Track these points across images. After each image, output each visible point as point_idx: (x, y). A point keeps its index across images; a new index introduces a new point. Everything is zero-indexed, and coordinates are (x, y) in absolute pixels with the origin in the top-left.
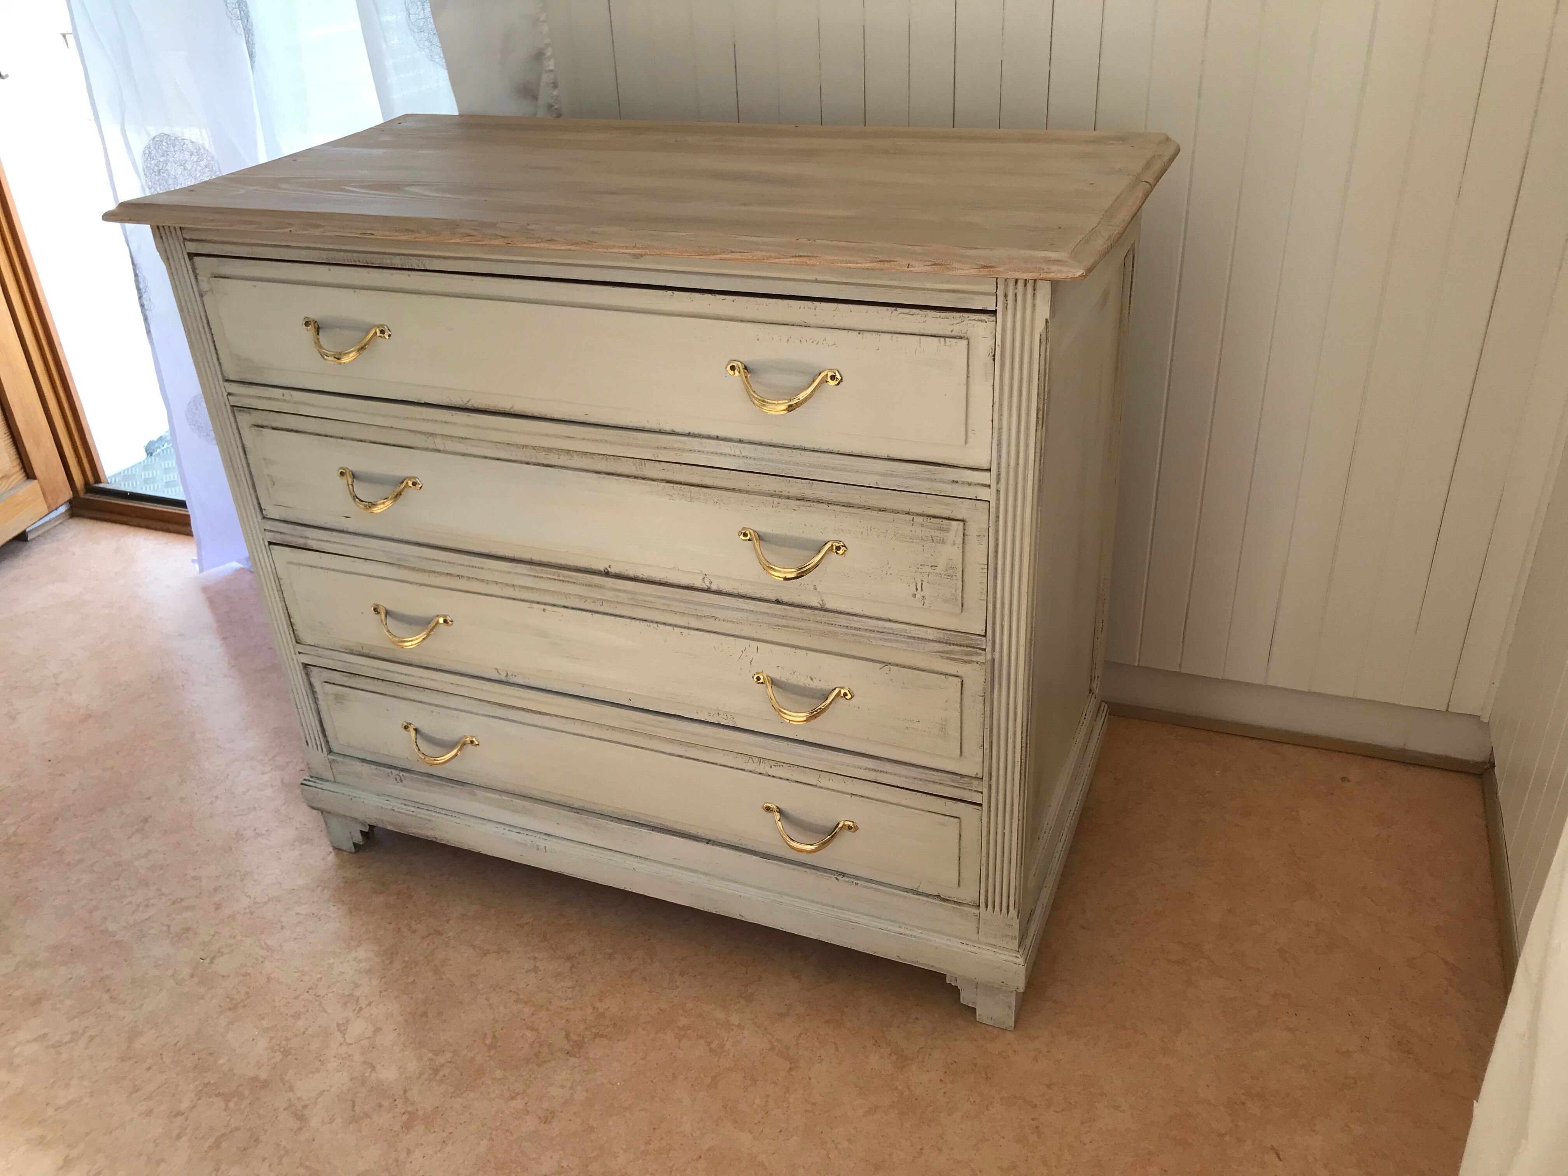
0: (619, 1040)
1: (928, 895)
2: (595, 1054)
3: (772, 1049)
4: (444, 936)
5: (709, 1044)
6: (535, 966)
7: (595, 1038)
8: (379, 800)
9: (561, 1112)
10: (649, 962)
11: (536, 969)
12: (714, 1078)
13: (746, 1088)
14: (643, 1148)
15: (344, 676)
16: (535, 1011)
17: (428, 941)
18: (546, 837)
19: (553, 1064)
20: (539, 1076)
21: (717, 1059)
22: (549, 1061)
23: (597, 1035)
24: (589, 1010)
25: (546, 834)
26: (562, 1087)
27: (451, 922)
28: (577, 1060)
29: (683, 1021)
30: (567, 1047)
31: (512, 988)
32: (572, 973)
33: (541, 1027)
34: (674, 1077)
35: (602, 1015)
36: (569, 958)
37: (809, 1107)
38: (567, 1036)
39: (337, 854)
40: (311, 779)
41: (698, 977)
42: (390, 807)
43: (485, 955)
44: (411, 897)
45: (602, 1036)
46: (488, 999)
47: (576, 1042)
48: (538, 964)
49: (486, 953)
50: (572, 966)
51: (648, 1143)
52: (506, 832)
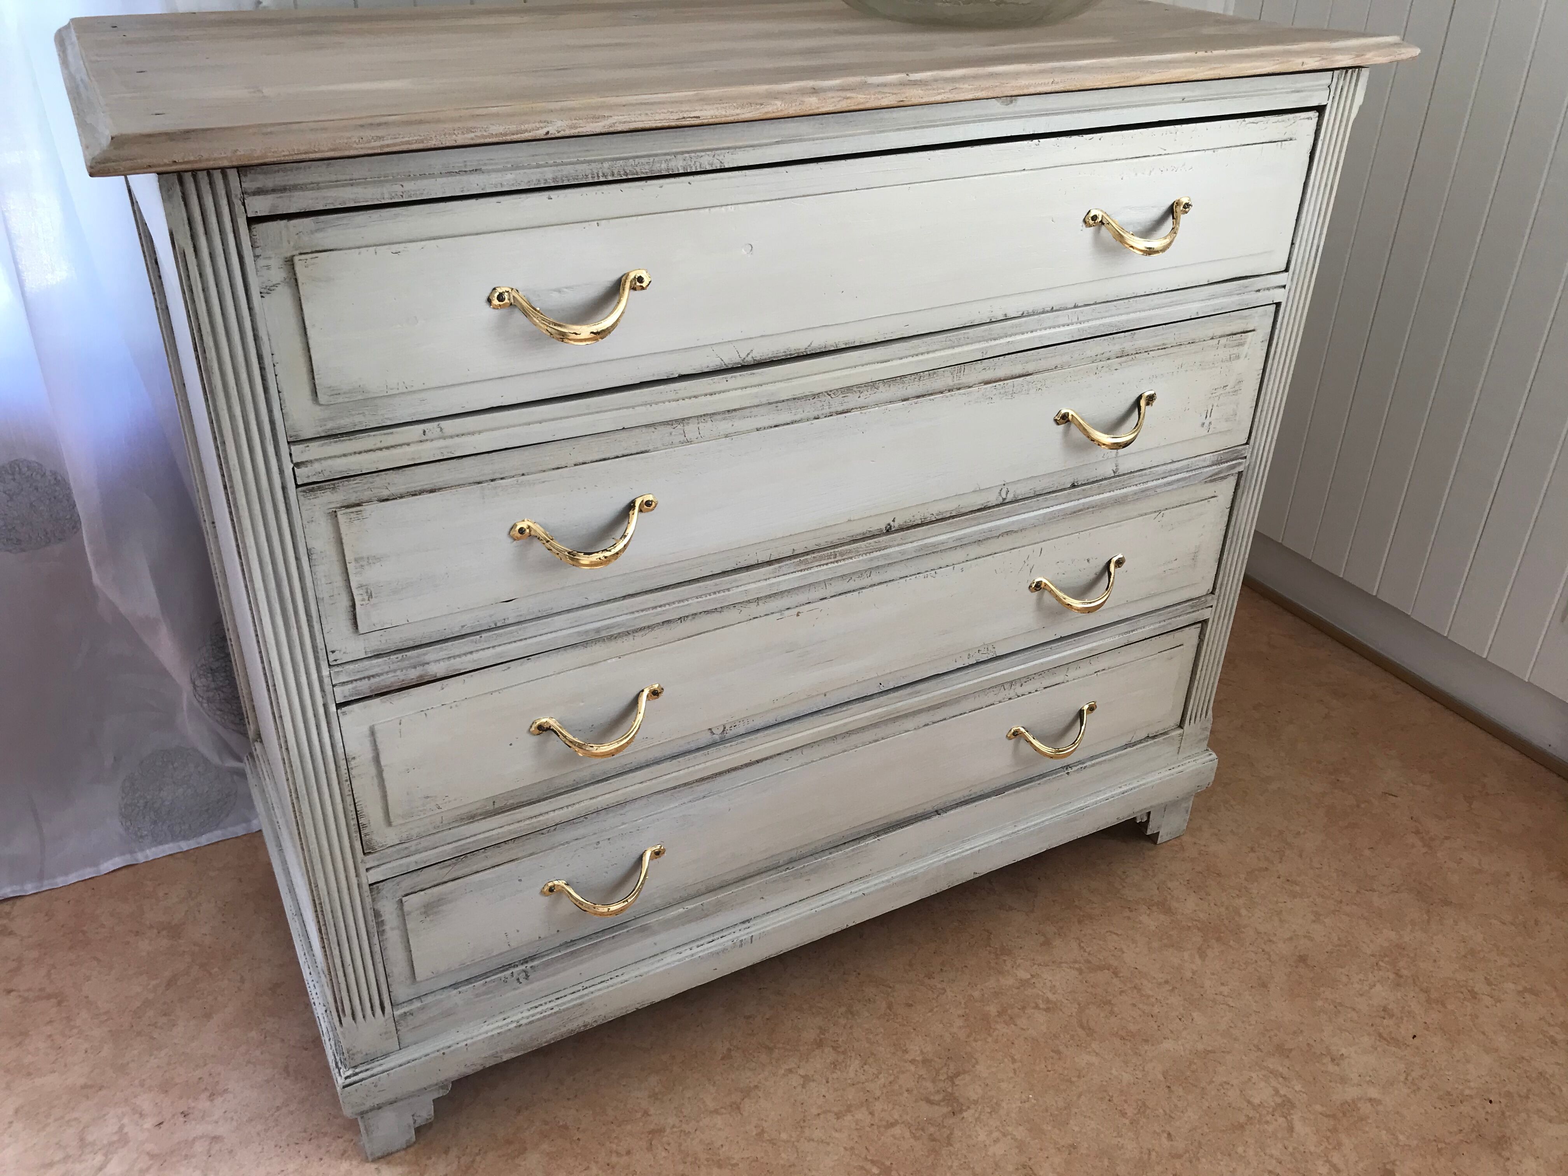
0: (974, 1067)
1: (1140, 742)
2: (977, 1093)
3: (1080, 971)
4: (668, 1130)
5: (1037, 1007)
6: (802, 1077)
7: (953, 1083)
8: (491, 1027)
9: (1030, 1159)
10: (890, 990)
11: (806, 1079)
12: (1082, 1026)
13: (1112, 1012)
14: (1127, 1122)
15: (441, 868)
16: (868, 1108)
17: (660, 1148)
18: (747, 925)
19: (957, 1133)
20: (964, 1152)
21: (1061, 1013)
22: (951, 1134)
23: (951, 1079)
24: (912, 1068)
25: (744, 922)
26: (996, 1141)
27: (652, 1111)
28: (971, 1111)
29: (993, 1009)
30: (945, 1110)
31: (815, 1111)
32: (844, 1053)
33: (896, 1116)
34: (1058, 1052)
35: (925, 1061)
36: (819, 1044)
37: (1168, 987)
38: (929, 1102)
39: (388, 1163)
40: (357, 1070)
41: (945, 969)
42: (514, 1025)
43: (738, 1108)
44: (566, 1127)
45: (957, 1075)
46: (810, 1140)
47: (943, 1100)
48: (801, 1072)
49: (736, 1107)
50: (834, 1048)
51: (1123, 1114)
52: (695, 950)
